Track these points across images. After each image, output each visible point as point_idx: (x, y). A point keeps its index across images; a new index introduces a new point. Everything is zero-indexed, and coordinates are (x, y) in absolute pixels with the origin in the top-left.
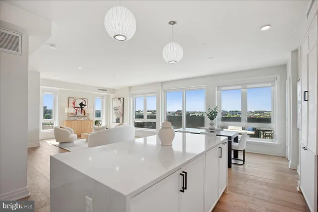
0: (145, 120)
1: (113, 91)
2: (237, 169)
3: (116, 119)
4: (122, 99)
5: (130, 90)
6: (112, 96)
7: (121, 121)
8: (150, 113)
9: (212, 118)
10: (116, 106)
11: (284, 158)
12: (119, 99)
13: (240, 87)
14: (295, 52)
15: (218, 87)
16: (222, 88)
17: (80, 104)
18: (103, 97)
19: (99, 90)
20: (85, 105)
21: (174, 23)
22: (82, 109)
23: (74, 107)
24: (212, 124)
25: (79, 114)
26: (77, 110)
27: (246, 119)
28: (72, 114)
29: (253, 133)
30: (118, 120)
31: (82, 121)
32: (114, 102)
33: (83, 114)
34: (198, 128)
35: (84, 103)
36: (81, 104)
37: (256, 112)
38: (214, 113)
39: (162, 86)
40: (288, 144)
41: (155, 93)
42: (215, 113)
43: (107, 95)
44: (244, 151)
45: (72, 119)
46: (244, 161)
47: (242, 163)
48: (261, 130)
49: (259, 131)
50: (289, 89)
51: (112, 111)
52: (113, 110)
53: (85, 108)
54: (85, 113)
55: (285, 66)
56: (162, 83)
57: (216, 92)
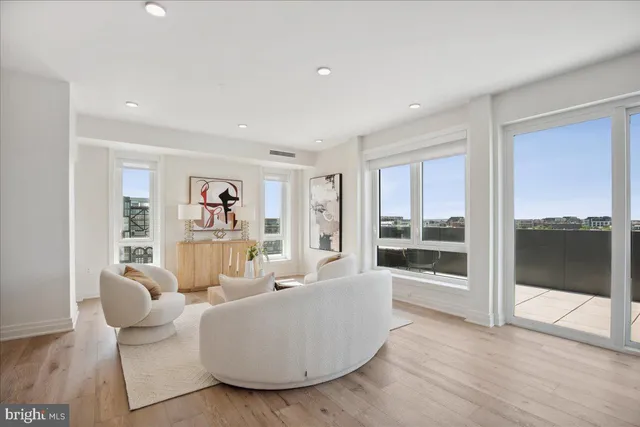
0: (416, 242)
1: (312, 156)
3: (321, 239)
4: (337, 178)
5: (362, 148)
6: (310, 171)
7: (335, 245)
8: (390, 223)
10: (320, 201)
12: (329, 177)
17: (221, 196)
18: (283, 175)
19: (273, 152)
20: (236, 199)
22: (227, 210)
23: (206, 204)
25: (219, 223)
26: (212, 213)
28: (200, 222)
30: (325, 242)
31: (223, 243)
32: (313, 188)
33: (230, 222)
35: (232, 193)
36: (225, 196)
43: (296, 171)
45: (198, 237)
51: (310, 216)
52: (313, 212)
53: (236, 207)
54: (235, 222)
56: (495, 96)
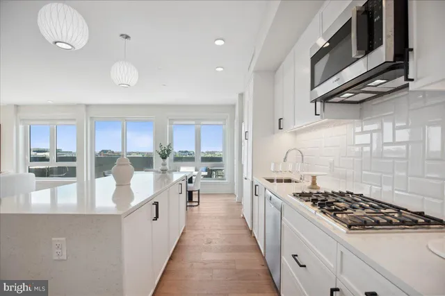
0: (53, 164)
2: (192, 211)
9: (164, 157)
11: (233, 194)
13: (193, 123)
14: (241, 95)
15: (170, 120)
16: (175, 122)
21: (127, 37)
24: (164, 165)
27: (200, 159)
29: (206, 173)
34: (146, 171)
37: (208, 153)
38: (167, 151)
39: (87, 111)
40: (235, 181)
41: (74, 120)
42: (169, 151)
44: (199, 191)
46: (198, 202)
47: (197, 204)
48: (214, 170)
49: (212, 170)
50: (236, 128)
55: (234, 106)
56: (87, 106)
57: (168, 126)
